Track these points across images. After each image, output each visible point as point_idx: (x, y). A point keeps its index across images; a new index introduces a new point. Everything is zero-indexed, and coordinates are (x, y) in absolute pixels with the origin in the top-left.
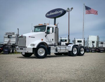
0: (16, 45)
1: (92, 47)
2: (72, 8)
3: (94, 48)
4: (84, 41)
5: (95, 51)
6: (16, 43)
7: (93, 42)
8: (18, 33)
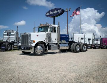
1: (88, 44)
3: (90, 45)
5: (91, 47)
6: (15, 41)
7: (89, 39)
8: (17, 31)
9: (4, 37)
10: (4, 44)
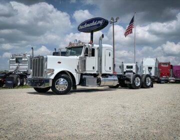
2: (118, 18)
6: (28, 71)
7: (150, 68)
10: (10, 76)
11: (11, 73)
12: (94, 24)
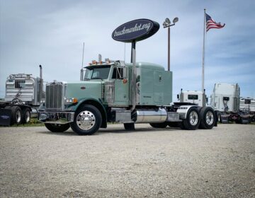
0: (35, 104)
1: (223, 110)
2: (176, 20)
3: (227, 113)
4: (204, 96)
6: (33, 100)
7: (226, 99)
8: (41, 76)
9: (8, 90)
10: (7, 108)
11: (7, 104)
12: (136, 29)
